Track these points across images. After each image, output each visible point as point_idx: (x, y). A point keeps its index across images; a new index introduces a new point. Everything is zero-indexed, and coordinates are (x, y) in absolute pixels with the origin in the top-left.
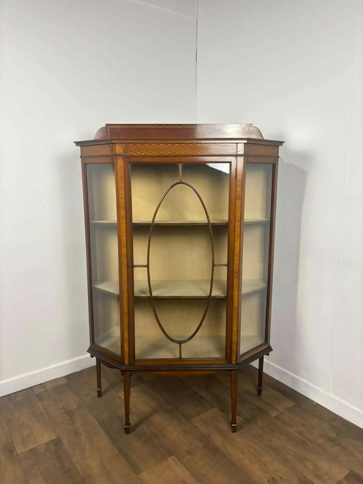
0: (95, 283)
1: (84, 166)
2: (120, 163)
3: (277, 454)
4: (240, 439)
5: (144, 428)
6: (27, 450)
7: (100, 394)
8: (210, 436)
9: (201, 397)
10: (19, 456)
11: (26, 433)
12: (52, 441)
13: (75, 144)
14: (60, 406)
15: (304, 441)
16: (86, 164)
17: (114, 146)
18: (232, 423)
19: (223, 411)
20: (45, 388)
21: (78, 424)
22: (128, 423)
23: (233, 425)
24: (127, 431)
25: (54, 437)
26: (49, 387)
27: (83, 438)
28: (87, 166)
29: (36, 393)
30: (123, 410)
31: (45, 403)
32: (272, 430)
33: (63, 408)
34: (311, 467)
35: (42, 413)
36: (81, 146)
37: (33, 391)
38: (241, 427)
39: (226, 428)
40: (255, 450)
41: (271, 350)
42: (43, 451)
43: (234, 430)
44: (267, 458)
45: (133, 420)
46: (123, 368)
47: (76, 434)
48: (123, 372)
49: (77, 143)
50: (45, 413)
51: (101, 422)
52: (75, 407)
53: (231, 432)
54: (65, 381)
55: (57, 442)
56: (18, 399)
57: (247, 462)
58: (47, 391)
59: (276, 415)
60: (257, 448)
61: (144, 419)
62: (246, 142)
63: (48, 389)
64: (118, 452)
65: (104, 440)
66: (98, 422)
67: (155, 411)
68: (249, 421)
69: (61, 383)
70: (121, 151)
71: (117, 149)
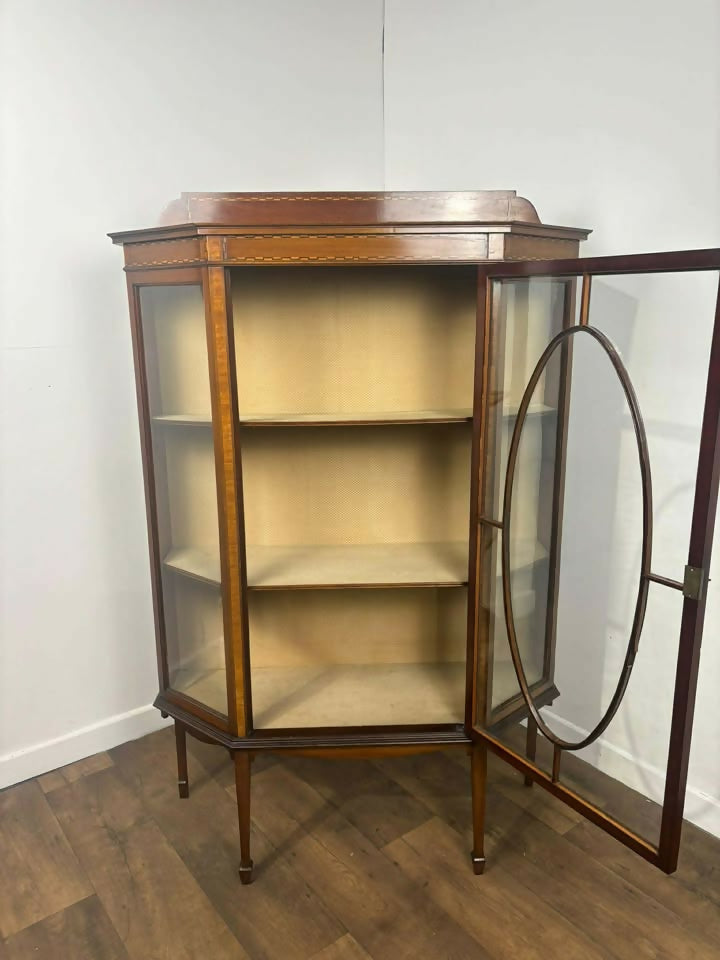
0: (166, 556)
1: (135, 290)
2: (217, 280)
3: (574, 924)
4: (492, 891)
5: (283, 868)
6: (25, 926)
7: (184, 792)
8: (426, 884)
9: (404, 793)
10: (7, 942)
11: (22, 887)
12: (80, 904)
13: (110, 239)
14: (99, 821)
15: (631, 891)
16: (138, 287)
17: (202, 244)
18: (475, 854)
19: (452, 823)
20: (65, 779)
21: (138, 863)
22: (246, 859)
23: (476, 860)
24: (246, 879)
25: (83, 895)
26: (73, 776)
27: (148, 897)
28: (141, 289)
29: (46, 791)
30: (236, 829)
31: (65, 815)
32: (562, 867)
33: (106, 826)
34: (651, 952)
35: (57, 838)
36: (125, 244)
37: (40, 788)
38: (494, 860)
39: (463, 866)
40: (527, 916)
41: (558, 694)
42: (59, 928)
43: (479, 869)
44: (554, 933)
45: (258, 849)
46: (234, 745)
47: (133, 885)
48: (233, 752)
49: (117, 238)
50: (64, 838)
51: (187, 857)
52: (130, 823)
53: (472, 874)
54: (109, 763)
55: (91, 907)
56: (7, 804)
57: (510, 942)
58: (69, 785)
59: (566, 831)
60: (529, 908)
61: (283, 848)
62: (508, 230)
63: (71, 781)
64: (226, 927)
65: (193, 901)
66: (182, 858)
67: (306, 828)
68: (511, 845)
69: (101, 766)
70: (218, 255)
71: (208, 249)
